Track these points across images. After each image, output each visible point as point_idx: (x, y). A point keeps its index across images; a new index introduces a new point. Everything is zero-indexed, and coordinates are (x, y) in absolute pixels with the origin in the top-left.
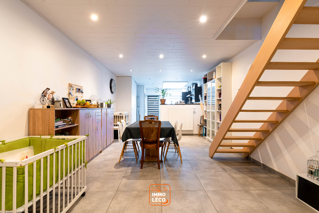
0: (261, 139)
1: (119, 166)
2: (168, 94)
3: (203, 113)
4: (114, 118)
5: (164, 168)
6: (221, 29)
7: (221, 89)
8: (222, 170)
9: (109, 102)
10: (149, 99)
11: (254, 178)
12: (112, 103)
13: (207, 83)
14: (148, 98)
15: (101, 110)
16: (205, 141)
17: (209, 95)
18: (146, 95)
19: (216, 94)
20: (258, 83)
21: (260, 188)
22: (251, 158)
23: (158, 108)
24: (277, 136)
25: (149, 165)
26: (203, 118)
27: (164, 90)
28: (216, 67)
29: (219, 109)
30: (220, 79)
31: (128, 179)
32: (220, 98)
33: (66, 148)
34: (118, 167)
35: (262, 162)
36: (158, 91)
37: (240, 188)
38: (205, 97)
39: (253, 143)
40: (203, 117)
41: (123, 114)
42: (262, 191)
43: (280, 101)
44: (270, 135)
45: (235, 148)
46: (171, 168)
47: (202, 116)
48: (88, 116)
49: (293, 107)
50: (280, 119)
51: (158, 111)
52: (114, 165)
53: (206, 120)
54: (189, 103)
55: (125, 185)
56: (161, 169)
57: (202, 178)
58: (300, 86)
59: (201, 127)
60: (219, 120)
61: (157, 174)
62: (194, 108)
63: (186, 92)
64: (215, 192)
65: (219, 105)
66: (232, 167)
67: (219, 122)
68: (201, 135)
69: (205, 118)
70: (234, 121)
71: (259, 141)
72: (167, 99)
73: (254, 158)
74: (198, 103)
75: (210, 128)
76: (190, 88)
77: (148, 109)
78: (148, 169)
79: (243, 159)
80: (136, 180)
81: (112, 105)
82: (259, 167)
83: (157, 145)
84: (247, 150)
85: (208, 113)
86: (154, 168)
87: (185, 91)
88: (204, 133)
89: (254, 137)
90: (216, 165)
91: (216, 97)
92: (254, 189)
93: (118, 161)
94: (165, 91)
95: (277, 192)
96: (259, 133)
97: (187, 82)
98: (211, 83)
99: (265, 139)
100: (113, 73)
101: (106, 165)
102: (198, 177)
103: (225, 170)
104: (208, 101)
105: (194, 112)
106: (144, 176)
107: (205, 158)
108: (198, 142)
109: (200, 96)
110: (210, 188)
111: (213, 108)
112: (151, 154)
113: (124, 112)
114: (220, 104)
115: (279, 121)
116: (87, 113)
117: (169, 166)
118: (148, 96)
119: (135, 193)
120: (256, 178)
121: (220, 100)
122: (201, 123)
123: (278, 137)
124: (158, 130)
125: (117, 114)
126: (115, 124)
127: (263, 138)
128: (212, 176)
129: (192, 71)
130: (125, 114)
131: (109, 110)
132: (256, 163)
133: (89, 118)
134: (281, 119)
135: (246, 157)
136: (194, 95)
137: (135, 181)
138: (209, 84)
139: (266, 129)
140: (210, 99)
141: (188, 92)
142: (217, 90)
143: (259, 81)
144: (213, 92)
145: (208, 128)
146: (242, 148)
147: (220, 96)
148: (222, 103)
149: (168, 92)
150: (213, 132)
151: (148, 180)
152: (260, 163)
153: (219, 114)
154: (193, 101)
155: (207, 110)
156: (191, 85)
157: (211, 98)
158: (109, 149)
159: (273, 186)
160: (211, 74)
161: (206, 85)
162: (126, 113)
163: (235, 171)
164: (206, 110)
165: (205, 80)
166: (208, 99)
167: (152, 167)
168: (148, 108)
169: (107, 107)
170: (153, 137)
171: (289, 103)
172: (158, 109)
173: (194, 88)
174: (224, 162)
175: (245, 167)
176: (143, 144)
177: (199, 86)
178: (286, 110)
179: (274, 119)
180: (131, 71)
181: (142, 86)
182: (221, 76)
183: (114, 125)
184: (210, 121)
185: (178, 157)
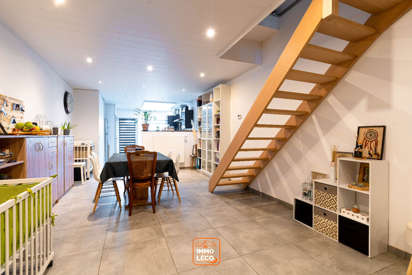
0: (261, 168)
1: (95, 217)
2: (153, 117)
3: (196, 141)
4: (76, 150)
5: (160, 211)
6: (227, 47)
7: (219, 114)
8: (226, 204)
9: (66, 127)
10: (120, 124)
11: (257, 207)
12: (72, 128)
13: (202, 106)
14: (120, 122)
15: (56, 138)
16: (199, 175)
17: (204, 121)
18: (118, 118)
19: (214, 119)
20: (267, 111)
21: (264, 216)
22: (250, 188)
23: (135, 135)
24: (275, 164)
25: (138, 210)
26: (196, 148)
27: (146, 112)
28: (214, 89)
29: (216, 137)
30: (218, 103)
31: (116, 231)
32: (218, 125)
33: (29, 197)
34: (93, 219)
35: (261, 191)
36: (138, 114)
37: (246, 219)
38: (200, 123)
39: (253, 172)
40: (196, 146)
41: (87, 145)
42: (266, 219)
43: (279, 129)
44: (269, 163)
45: (234, 180)
46: (169, 210)
47: (194, 145)
48: (38, 148)
49: (290, 134)
50: (278, 147)
51: (135, 140)
52: (87, 217)
53: (201, 150)
54: (179, 129)
55: (114, 240)
56: (157, 213)
57: (208, 215)
58: (296, 115)
59: (194, 158)
60: (217, 149)
61: (153, 219)
62: (186, 136)
63: (172, 116)
64: (224, 227)
65: (217, 132)
66: (234, 199)
67: (216, 151)
68: (194, 168)
69: (198, 148)
70: (240, 150)
71: (258, 170)
72: (151, 123)
73: (254, 188)
74: (189, 129)
75: (205, 158)
76: (179, 110)
77: (120, 138)
78: (139, 215)
79: (243, 190)
80: (128, 231)
81: (71, 131)
82: (258, 196)
83: (151, 183)
84: (246, 180)
85: (203, 141)
86: (147, 213)
87: (172, 114)
88: (197, 165)
89: (253, 166)
90: (218, 199)
91: (214, 123)
92: (259, 218)
93: (92, 211)
94: (148, 113)
95: (278, 217)
96: (258, 161)
97: (176, 103)
98: (207, 106)
99: (264, 167)
100: (68, 83)
101: (73, 219)
102: (203, 215)
103: (228, 204)
104: (203, 127)
105: (186, 141)
106: (137, 224)
107: (205, 193)
108: (192, 176)
109: (192, 121)
110: (219, 225)
111: (210, 136)
112: (138, 196)
113: (89, 142)
114: (219, 132)
115: (278, 149)
116: (36, 143)
117: (167, 207)
118: (120, 120)
119: (131, 246)
120: (259, 207)
121: (218, 127)
122: (193, 154)
123: (277, 164)
124: (153, 163)
125: (78, 144)
126: (78, 159)
127: (262, 166)
128: (217, 211)
129: (184, 90)
130: (91, 144)
131: (67, 139)
132: (255, 192)
133: (40, 151)
134: (280, 147)
135: (245, 188)
136: (184, 120)
137: (126, 232)
138: (204, 107)
139: (265, 157)
140: (205, 125)
141: (175, 115)
142: (215, 115)
143: (267, 108)
144: (210, 118)
145: (204, 159)
146: (241, 178)
147: (218, 123)
148: (220, 130)
149: (152, 115)
150: (209, 163)
151: (144, 229)
152: (259, 192)
153: (217, 142)
154: (183, 127)
155: (202, 138)
156: (179, 108)
157: (207, 124)
158: (69, 196)
159: (274, 212)
160: (208, 95)
161: (201, 109)
162: (91, 142)
163: (238, 203)
164: (200, 138)
165: (200, 103)
166: (203, 125)
167: (144, 211)
168: (120, 135)
169: (63, 134)
170: (147, 173)
171: (286, 131)
172: (135, 138)
173: (184, 111)
174: (225, 195)
175: (246, 198)
176: (132, 183)
177: (189, 109)
178: (284, 137)
179: (273, 147)
180: (100, 84)
181: (112, 104)
182: (220, 99)
183: (76, 161)
184: (205, 151)
185: (173, 196)
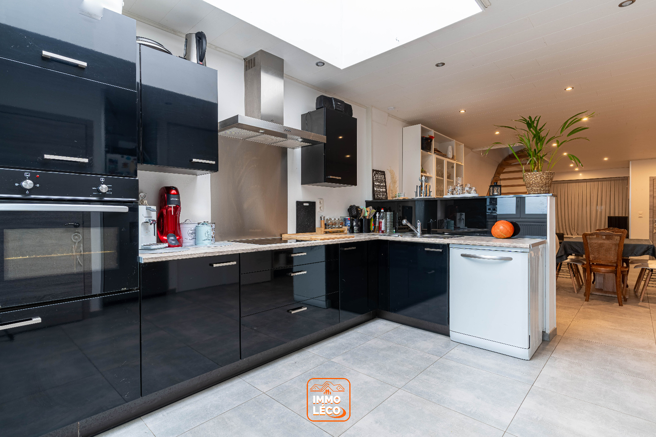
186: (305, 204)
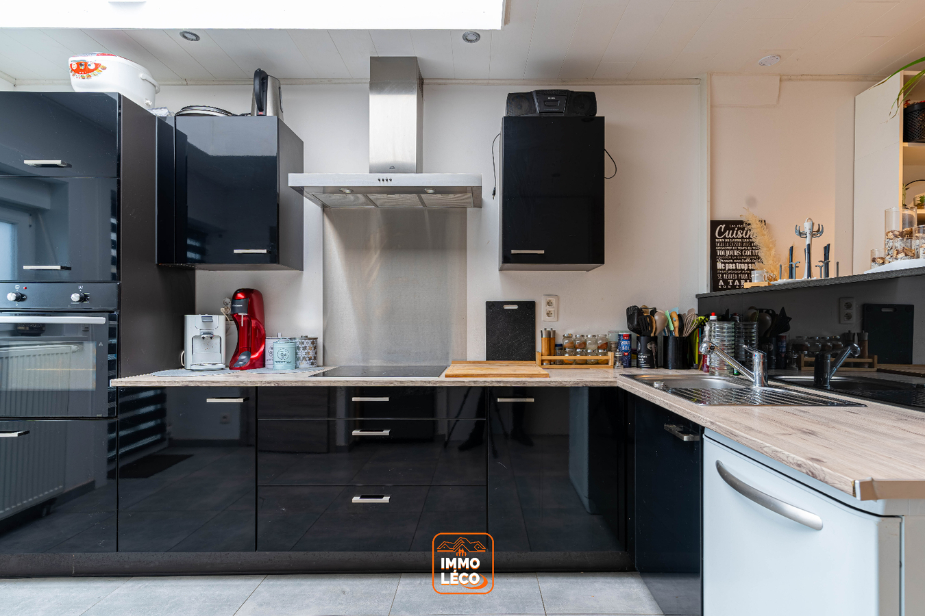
186: (506, 307)
